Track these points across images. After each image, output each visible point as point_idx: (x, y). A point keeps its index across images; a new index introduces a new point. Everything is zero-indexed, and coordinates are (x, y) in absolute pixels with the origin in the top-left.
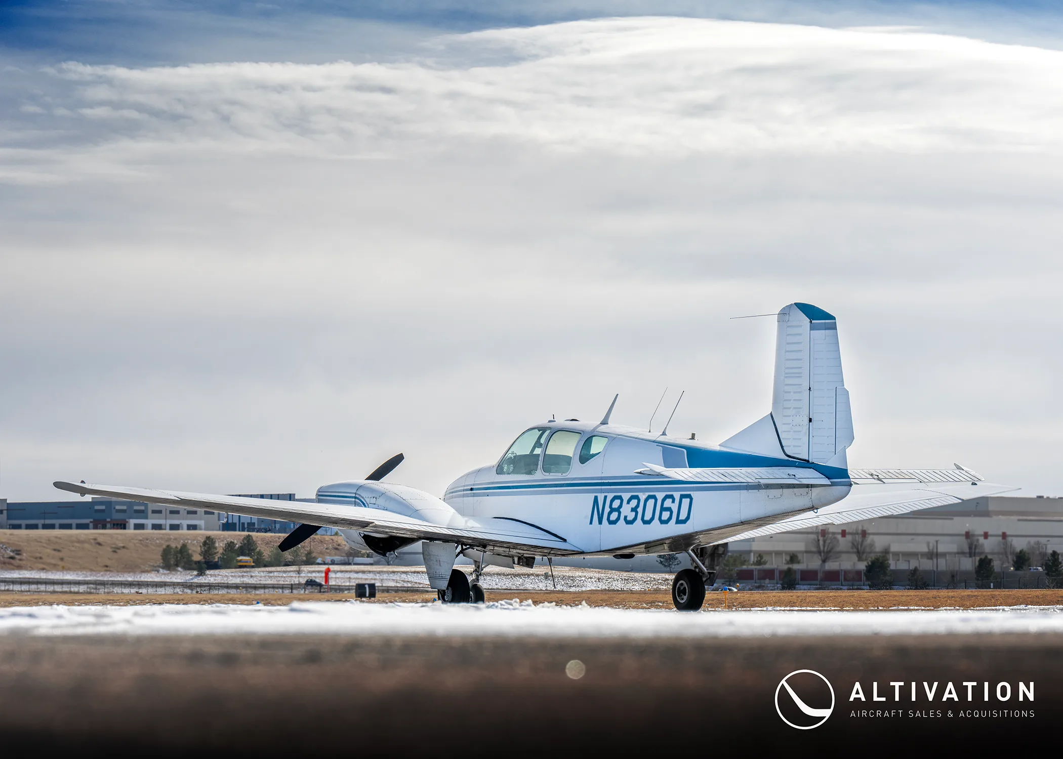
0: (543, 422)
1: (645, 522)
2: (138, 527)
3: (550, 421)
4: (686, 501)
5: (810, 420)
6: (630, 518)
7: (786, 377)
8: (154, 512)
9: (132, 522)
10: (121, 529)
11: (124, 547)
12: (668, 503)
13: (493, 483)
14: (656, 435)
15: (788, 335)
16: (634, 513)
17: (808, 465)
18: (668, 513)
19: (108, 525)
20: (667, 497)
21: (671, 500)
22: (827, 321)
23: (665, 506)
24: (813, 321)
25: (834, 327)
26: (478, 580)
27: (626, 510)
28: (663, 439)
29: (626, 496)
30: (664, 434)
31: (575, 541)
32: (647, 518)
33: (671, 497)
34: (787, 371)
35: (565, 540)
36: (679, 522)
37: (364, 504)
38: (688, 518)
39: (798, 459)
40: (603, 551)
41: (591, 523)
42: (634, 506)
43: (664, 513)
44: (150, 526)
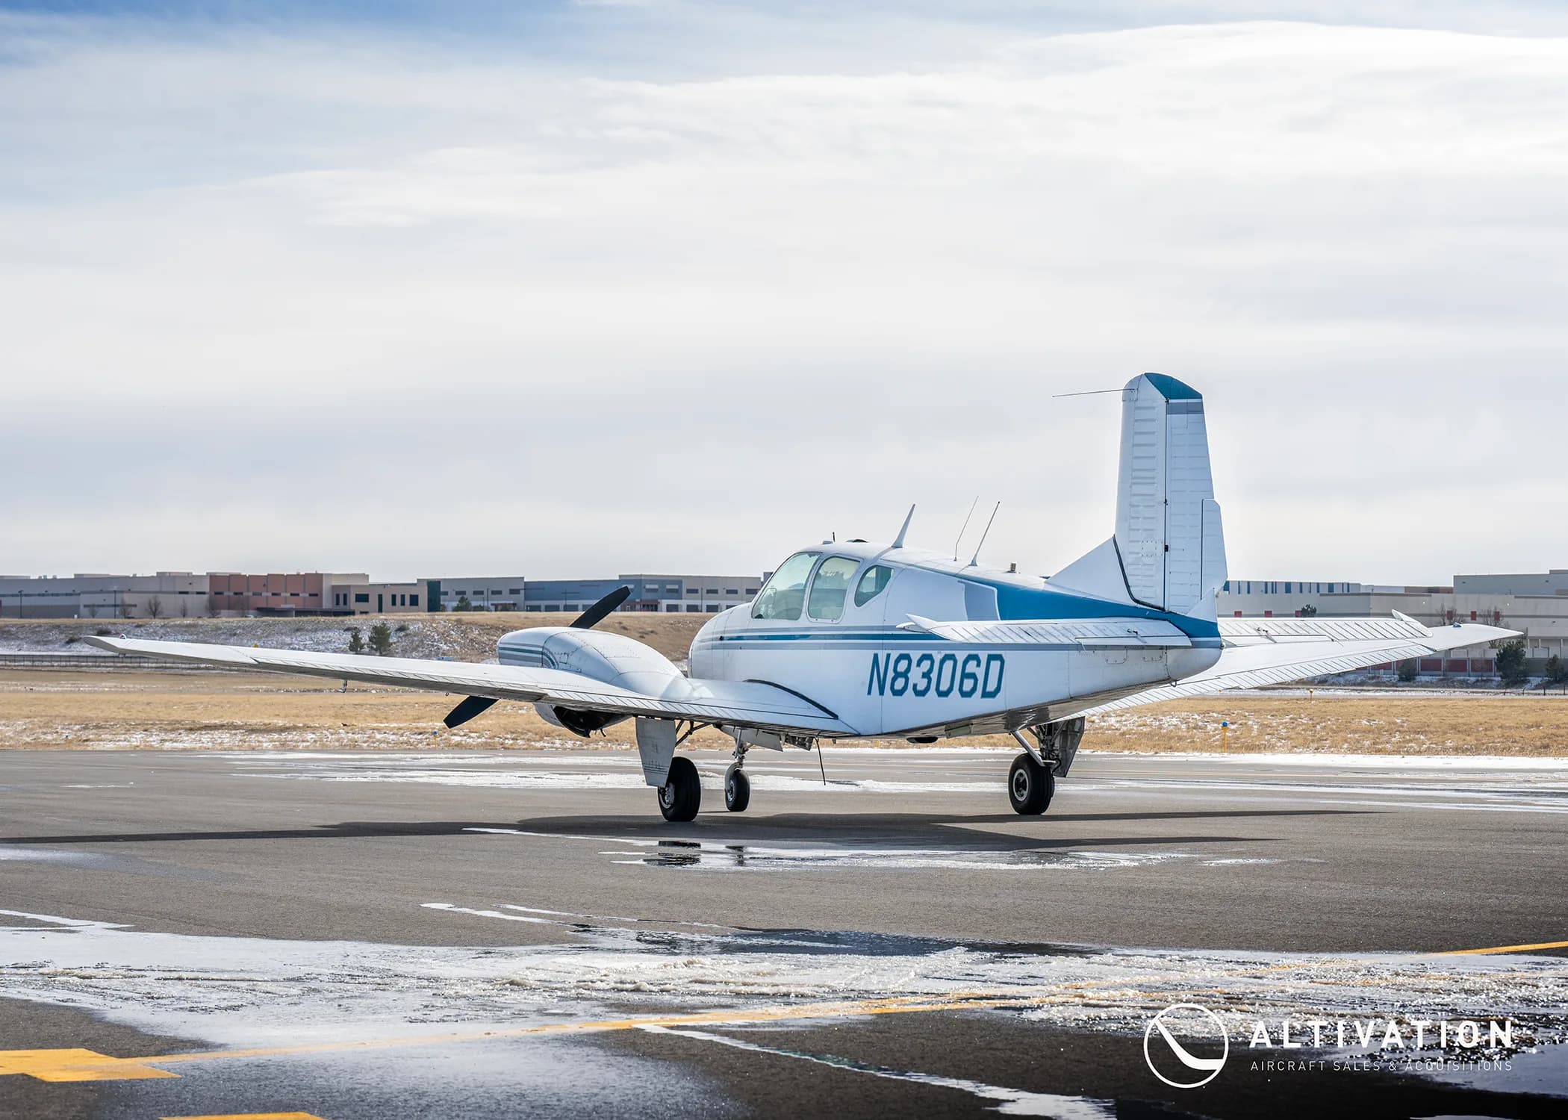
0: (816, 544)
1: (943, 694)
2: (671, 608)
3: (825, 543)
4: (995, 665)
5: (1166, 548)
6: (921, 687)
7: (1134, 483)
8: (689, 591)
9: (664, 603)
10: (652, 610)
11: (652, 632)
12: (971, 667)
13: (747, 631)
14: (961, 567)
15: (1136, 421)
16: (926, 680)
17: (1163, 615)
18: (972, 681)
19: (638, 607)
20: (970, 658)
21: (975, 663)
22: (1190, 401)
23: (967, 671)
24: (1170, 401)
25: (1199, 410)
26: (741, 764)
27: (916, 676)
28: (971, 572)
29: (916, 655)
30: (973, 564)
31: (850, 718)
32: (944, 687)
33: (976, 658)
34: (1135, 474)
35: (836, 717)
36: (985, 694)
37: (553, 663)
38: (998, 689)
39: (1149, 605)
40: (885, 734)
41: (869, 693)
42: (925, 670)
43: (966, 681)
44: (685, 608)
